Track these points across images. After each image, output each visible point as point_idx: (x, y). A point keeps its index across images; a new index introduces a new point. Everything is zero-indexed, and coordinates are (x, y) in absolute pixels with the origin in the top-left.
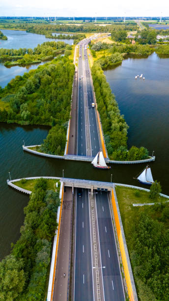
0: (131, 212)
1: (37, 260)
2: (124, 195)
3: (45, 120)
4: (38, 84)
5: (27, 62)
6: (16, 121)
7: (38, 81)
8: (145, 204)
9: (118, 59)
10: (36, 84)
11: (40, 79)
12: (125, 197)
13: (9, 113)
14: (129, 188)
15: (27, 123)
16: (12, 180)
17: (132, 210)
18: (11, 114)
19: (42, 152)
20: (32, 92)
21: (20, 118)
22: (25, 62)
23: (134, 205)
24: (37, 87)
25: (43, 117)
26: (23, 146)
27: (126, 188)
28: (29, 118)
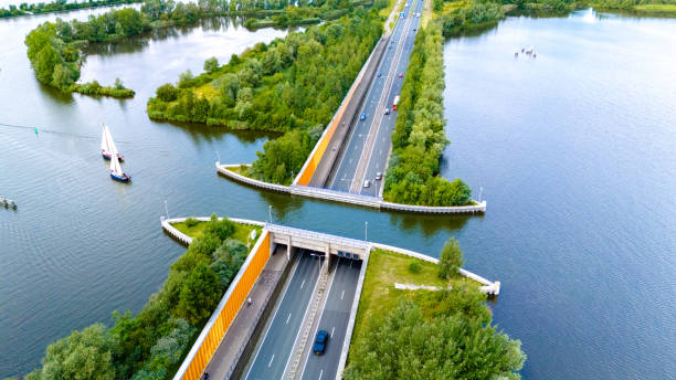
0: (388, 299)
1: (153, 349)
2: (385, 267)
3: (279, 121)
4: (292, 58)
5: (290, 21)
6: (223, 121)
7: (291, 50)
8: (423, 287)
9: (488, 14)
10: (288, 58)
11: (296, 48)
12: (388, 271)
13: (211, 105)
14: (402, 256)
15: (244, 125)
16: (171, 217)
17: (389, 295)
18: (215, 106)
19: (250, 176)
20: (273, 73)
21: (230, 117)
22: (286, 20)
23: (398, 286)
24: (287, 62)
25: (275, 116)
26: (217, 164)
27: (396, 254)
28: (249, 115)
